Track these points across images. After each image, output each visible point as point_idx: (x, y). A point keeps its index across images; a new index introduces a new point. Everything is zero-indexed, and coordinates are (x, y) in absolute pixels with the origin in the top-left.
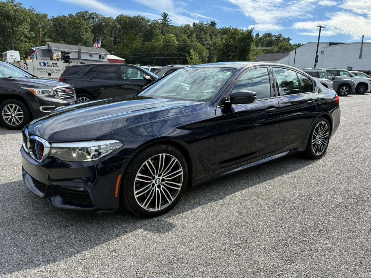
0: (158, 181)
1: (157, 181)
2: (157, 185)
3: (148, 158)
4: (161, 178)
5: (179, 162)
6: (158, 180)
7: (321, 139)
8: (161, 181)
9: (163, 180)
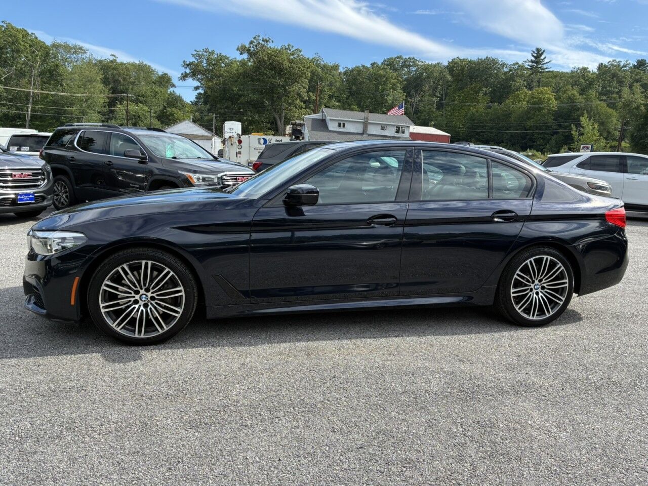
0: (145, 298)
1: (143, 298)
2: (143, 303)
3: (123, 264)
4: (149, 294)
5: (176, 277)
6: (144, 296)
7: (546, 290)
8: (149, 299)
9: (153, 298)
